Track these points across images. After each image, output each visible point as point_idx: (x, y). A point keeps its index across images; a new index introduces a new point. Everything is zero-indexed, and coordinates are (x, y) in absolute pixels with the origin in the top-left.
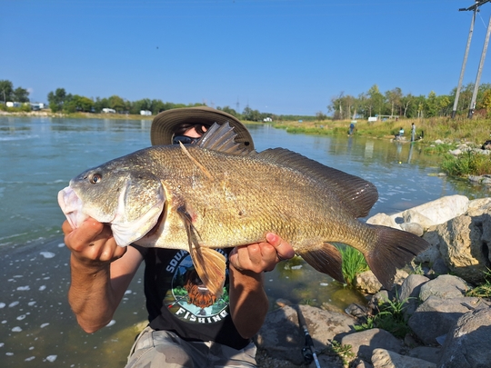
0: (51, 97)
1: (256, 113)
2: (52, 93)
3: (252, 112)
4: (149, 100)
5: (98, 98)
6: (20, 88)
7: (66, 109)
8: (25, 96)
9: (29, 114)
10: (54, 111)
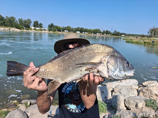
0: (49, 26)
1: (118, 33)
2: (49, 25)
3: (117, 32)
4: (79, 28)
5: (63, 27)
6: (40, 23)
7: (53, 30)
8: (42, 26)
9: (42, 31)
10: (49, 31)
